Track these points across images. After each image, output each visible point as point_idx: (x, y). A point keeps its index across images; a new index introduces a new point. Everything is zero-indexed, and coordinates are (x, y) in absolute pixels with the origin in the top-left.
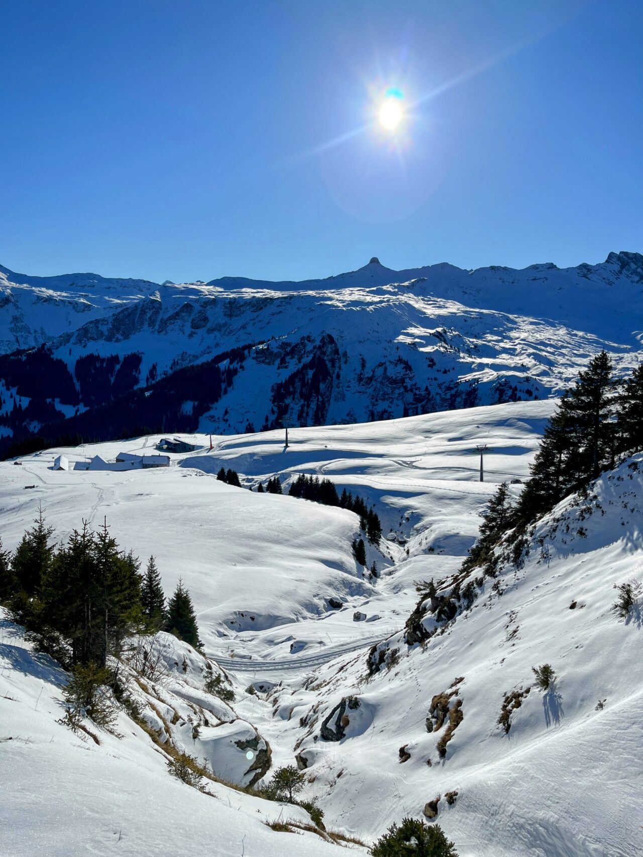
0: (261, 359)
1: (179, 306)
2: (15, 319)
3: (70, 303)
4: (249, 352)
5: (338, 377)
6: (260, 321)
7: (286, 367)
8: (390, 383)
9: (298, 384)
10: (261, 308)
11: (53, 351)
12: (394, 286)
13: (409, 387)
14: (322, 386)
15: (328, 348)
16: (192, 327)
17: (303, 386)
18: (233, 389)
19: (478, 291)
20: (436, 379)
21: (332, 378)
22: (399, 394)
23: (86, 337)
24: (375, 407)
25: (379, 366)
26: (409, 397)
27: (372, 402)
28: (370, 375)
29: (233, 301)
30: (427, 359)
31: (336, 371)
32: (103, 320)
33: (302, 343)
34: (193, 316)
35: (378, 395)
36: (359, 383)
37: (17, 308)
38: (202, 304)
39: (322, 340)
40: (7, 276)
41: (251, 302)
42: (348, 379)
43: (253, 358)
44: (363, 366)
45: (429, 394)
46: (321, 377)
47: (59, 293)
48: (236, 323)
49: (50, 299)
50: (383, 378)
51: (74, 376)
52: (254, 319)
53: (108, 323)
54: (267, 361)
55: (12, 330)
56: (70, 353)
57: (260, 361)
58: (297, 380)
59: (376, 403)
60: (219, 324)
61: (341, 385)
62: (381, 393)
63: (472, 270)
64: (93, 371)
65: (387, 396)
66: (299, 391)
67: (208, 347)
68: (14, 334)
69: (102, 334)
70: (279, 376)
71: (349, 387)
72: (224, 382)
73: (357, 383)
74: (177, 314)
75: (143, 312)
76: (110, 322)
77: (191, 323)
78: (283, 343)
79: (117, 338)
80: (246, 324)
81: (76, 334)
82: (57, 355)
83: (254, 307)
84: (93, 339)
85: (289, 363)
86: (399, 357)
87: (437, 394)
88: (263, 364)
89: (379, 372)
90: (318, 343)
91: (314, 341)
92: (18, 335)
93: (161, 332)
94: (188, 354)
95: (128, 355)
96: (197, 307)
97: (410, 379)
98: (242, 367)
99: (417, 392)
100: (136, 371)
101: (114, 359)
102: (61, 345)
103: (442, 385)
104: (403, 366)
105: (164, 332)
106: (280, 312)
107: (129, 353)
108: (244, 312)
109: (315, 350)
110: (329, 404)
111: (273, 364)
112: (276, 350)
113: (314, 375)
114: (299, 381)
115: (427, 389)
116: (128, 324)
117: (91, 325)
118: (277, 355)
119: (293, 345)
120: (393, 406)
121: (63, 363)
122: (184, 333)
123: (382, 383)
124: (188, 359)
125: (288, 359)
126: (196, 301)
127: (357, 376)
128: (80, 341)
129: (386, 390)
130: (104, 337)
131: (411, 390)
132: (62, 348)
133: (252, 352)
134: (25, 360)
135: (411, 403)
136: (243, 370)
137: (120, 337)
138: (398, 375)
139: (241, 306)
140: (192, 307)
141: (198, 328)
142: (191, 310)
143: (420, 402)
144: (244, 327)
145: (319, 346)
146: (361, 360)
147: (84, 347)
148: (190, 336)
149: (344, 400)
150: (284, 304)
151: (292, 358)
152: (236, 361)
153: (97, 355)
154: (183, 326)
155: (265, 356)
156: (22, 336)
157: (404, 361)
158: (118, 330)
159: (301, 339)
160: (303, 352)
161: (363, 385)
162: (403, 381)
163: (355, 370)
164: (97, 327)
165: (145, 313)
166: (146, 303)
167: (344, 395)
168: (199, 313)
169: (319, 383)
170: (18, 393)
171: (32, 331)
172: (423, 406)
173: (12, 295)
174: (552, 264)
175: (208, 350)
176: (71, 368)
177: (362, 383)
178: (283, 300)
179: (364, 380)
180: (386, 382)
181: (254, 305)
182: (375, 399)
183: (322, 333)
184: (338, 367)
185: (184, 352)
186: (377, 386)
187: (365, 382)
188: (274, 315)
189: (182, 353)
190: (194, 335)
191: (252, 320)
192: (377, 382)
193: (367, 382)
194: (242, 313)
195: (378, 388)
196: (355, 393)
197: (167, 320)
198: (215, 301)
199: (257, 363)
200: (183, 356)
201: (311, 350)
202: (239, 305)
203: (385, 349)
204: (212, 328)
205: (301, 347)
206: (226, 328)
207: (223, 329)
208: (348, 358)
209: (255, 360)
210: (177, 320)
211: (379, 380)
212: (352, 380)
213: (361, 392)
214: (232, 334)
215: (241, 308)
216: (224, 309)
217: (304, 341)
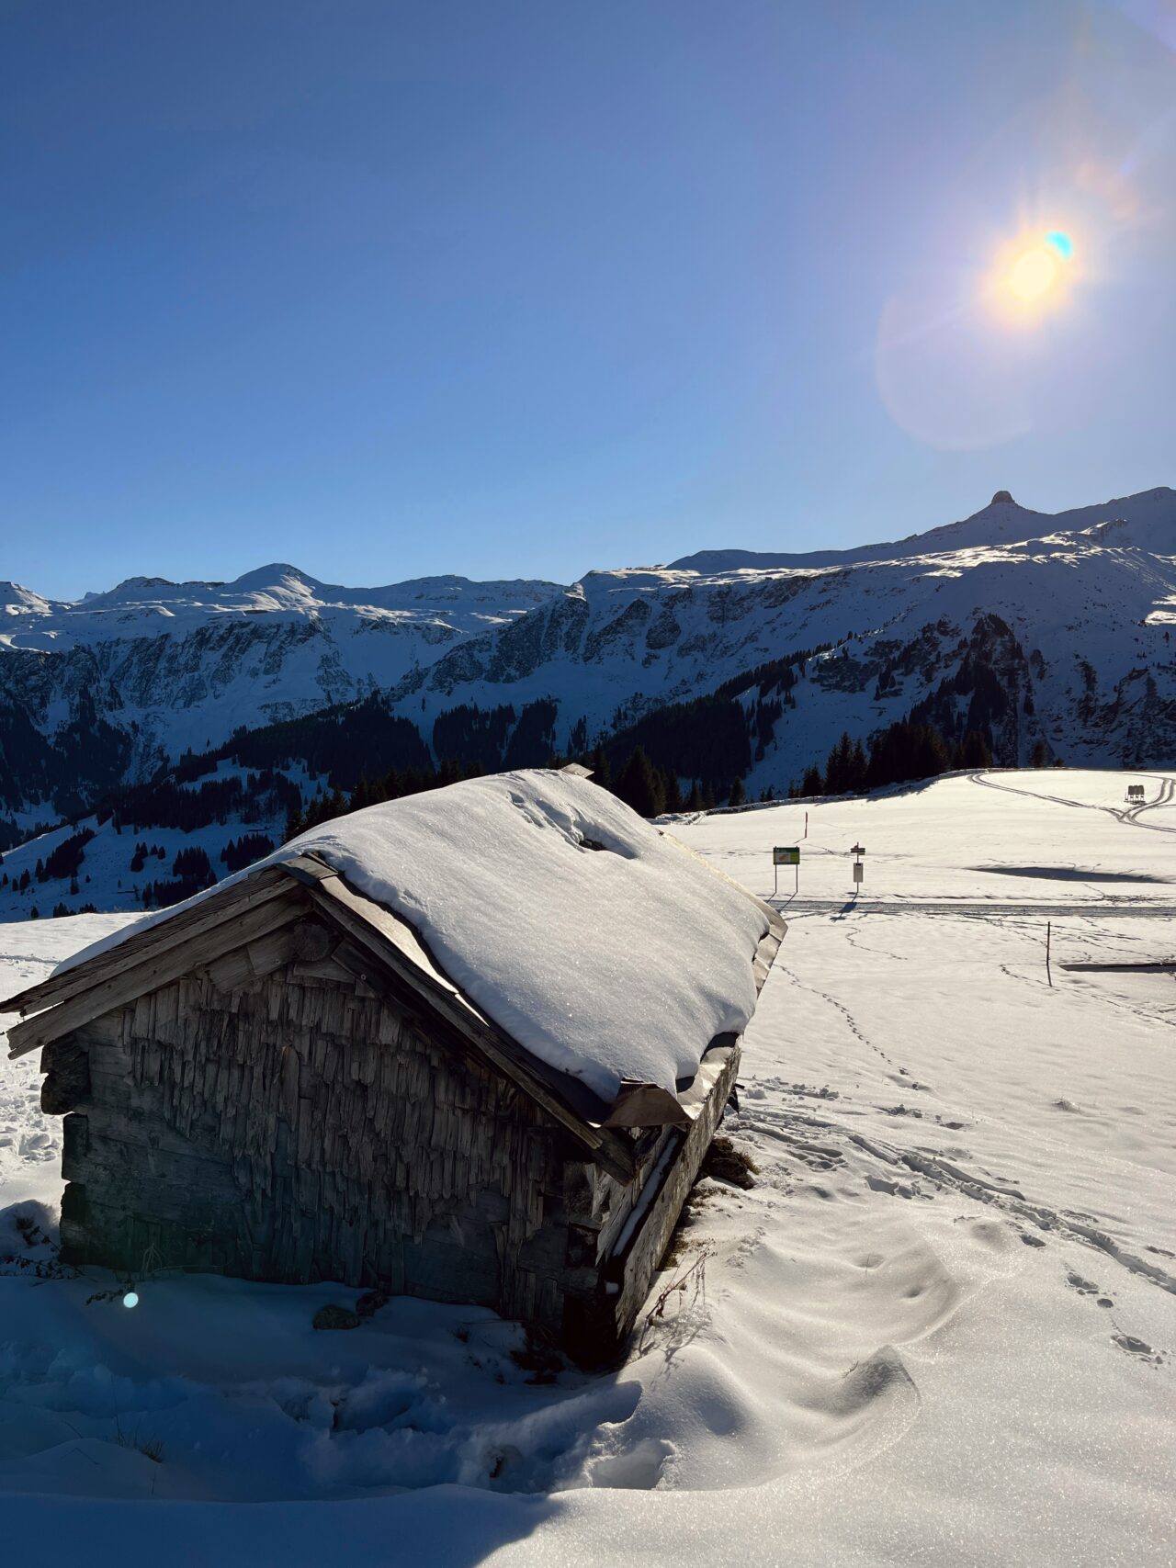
0: (832, 681)
1: (622, 606)
2: (326, 661)
3: (417, 628)
4: (802, 669)
5: (1029, 707)
6: (786, 625)
7: (896, 694)
10: (786, 599)
11: (393, 704)
12: (1066, 536)
14: (996, 730)
15: (993, 644)
16: (650, 646)
18: (776, 749)
21: (1014, 710)
23: (451, 676)
25: (1131, 677)
28: (1111, 699)
29: (725, 590)
31: (1022, 694)
32: (482, 642)
33: (928, 640)
34: (649, 624)
35: (1140, 745)
36: (1085, 721)
37: (329, 640)
38: (666, 601)
39: (979, 629)
40: (311, 591)
41: (762, 590)
42: (1055, 712)
43: (813, 680)
44: (1090, 680)
46: (989, 711)
47: (397, 613)
48: (737, 631)
49: (383, 624)
50: (1149, 706)
51: (431, 748)
52: (772, 621)
53: (491, 647)
54: (847, 684)
55: (320, 680)
56: (423, 708)
57: (830, 685)
58: (931, 719)
60: (702, 636)
61: (1039, 727)
62: (1149, 740)
64: (467, 739)
65: (1165, 749)
67: (684, 682)
68: (324, 687)
69: (478, 668)
70: (880, 714)
71: (1058, 730)
72: (754, 734)
73: (1080, 721)
74: (619, 622)
75: (555, 621)
76: (493, 645)
77: (647, 637)
78: (877, 643)
79: (509, 675)
80: (758, 631)
81: (434, 670)
82: (400, 710)
83: (770, 596)
84: (467, 679)
85: (901, 683)
88: (837, 692)
89: (1135, 691)
90: (968, 634)
91: (956, 632)
92: (329, 688)
93: (590, 658)
94: (645, 696)
95: (531, 705)
96: (656, 607)
98: (790, 701)
100: (547, 737)
101: (505, 714)
102: (406, 692)
105: (595, 659)
106: (828, 602)
107: (533, 701)
108: (749, 609)
109: (965, 652)
111: (862, 690)
112: (865, 660)
113: (972, 706)
114: (938, 722)
116: (528, 647)
117: (460, 653)
118: (867, 671)
119: (906, 644)
121: (411, 725)
122: (633, 659)
123: (1146, 717)
124: (646, 706)
125: (897, 675)
126: (655, 595)
127: (1075, 705)
128: (441, 684)
129: (1160, 732)
130: (483, 676)
132: (409, 697)
133: (808, 669)
134: (343, 722)
136: (793, 707)
137: (513, 672)
139: (742, 599)
140: (647, 607)
141: (661, 646)
142: (645, 613)
144: (752, 638)
145: (973, 641)
146: (1080, 669)
147: (449, 694)
148: (646, 662)
150: (833, 585)
151: (908, 672)
152: (775, 688)
153: (473, 707)
154: (632, 645)
155: (842, 674)
156: (337, 690)
158: (509, 659)
159: (924, 631)
160: (933, 658)
161: (1096, 725)
163: (1068, 692)
164: (471, 656)
165: (559, 624)
166: (559, 605)
168: (661, 617)
169: (988, 723)
170: (330, 784)
171: (354, 681)
173: (320, 620)
175: (684, 688)
176: (426, 734)
177: (1093, 719)
178: (830, 579)
179: (1098, 712)
180: (1158, 714)
181: (771, 595)
182: (1133, 756)
183: (974, 614)
184: (1024, 686)
185: (636, 694)
186: (1132, 724)
187: (1100, 718)
188: (814, 608)
189: (634, 695)
190: (654, 661)
191: (768, 623)
192: (1131, 715)
193: (1104, 718)
194: (747, 612)
195: (1137, 729)
196: (1076, 744)
197: (600, 635)
198: (691, 593)
199: (823, 691)
200: (634, 701)
201: (954, 652)
202: (738, 597)
203: (1137, 640)
204: (688, 645)
205: (926, 647)
206: (716, 642)
207: (710, 646)
208: (1045, 667)
209: (819, 684)
210: (619, 635)
211: (1136, 710)
212: (1064, 715)
213: (1092, 743)
214: (729, 654)
215: (745, 603)
216: (709, 607)
217: (932, 634)
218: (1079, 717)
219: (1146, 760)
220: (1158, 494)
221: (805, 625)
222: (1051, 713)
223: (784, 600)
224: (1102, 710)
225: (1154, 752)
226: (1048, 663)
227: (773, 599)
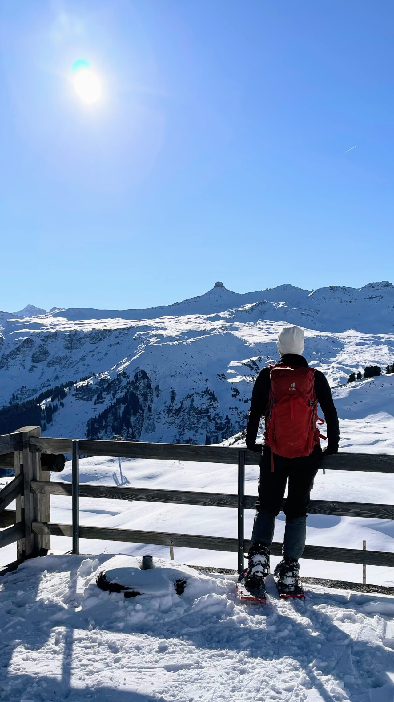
0: (80, 396)
1: (20, 341)
4: (70, 389)
5: (149, 409)
6: (99, 353)
7: (102, 403)
8: (196, 414)
9: (111, 418)
10: (101, 340)
12: (232, 312)
13: (212, 417)
14: (133, 419)
15: (140, 383)
16: (34, 361)
17: (115, 420)
18: (52, 425)
19: (317, 311)
20: (236, 408)
21: (143, 410)
22: (204, 423)
24: (181, 436)
25: (187, 398)
26: (212, 426)
27: (179, 432)
28: (178, 407)
29: (74, 333)
30: (232, 389)
31: (148, 404)
33: (118, 379)
34: (34, 350)
35: (185, 425)
36: (169, 415)
38: (44, 338)
39: (136, 376)
41: (90, 335)
42: (159, 411)
43: (73, 395)
44: (173, 398)
45: (229, 423)
46: (132, 411)
48: (76, 355)
50: (190, 410)
52: (93, 351)
54: (86, 397)
57: (79, 398)
58: (110, 415)
59: (183, 432)
60: (60, 357)
61: (152, 417)
62: (188, 423)
63: (313, 290)
65: (193, 426)
66: (111, 425)
67: (48, 380)
70: (94, 411)
71: (159, 418)
72: (44, 419)
73: (167, 415)
74: (18, 349)
77: (32, 357)
78: (102, 380)
80: (85, 356)
83: (93, 339)
85: (105, 398)
86: (207, 388)
87: (237, 422)
88: (82, 401)
89: (187, 403)
90: (131, 379)
91: (128, 377)
93: (3, 367)
94: (27, 388)
96: (38, 341)
97: (215, 408)
98: (62, 404)
99: (219, 421)
103: (241, 413)
104: (208, 396)
105: (5, 368)
106: (118, 343)
108: (84, 344)
109: (128, 386)
110: (140, 436)
111: (91, 400)
112: (94, 387)
113: (126, 409)
114: (112, 416)
115: (227, 418)
118: (94, 391)
119: (110, 381)
120: (197, 434)
122: (24, 368)
123: (188, 414)
124: (28, 393)
125: (104, 395)
126: (38, 335)
127: (166, 408)
129: (192, 420)
131: (214, 419)
133: (73, 389)
135: (213, 431)
136: (63, 407)
138: (203, 405)
139: (81, 338)
140: (33, 341)
141: (39, 362)
142: (32, 345)
143: (221, 431)
144: (83, 359)
145: (133, 381)
146: (171, 393)
148: (31, 370)
149: (154, 431)
150: (122, 335)
151: (108, 393)
152: (57, 399)
154: (24, 361)
155: (84, 393)
157: (211, 392)
159: (118, 376)
160: (118, 388)
161: (172, 416)
162: (207, 411)
163: (165, 403)
167: (155, 426)
168: (39, 347)
169: (131, 416)
172: (223, 434)
174: (388, 282)
175: (48, 383)
177: (171, 414)
178: (121, 331)
179: (173, 412)
180: (193, 412)
181: (94, 337)
182: (182, 429)
183: (136, 369)
184: (150, 400)
185: (23, 387)
186: (184, 416)
187: (174, 413)
188: (112, 346)
189: (22, 387)
190: (34, 369)
191: (91, 352)
192: (184, 413)
193: (175, 413)
194: (82, 345)
195: (185, 418)
196: (165, 424)
197: (8, 356)
198: (56, 335)
199: (76, 400)
200: (22, 391)
201: (125, 386)
202: (79, 338)
203: (195, 381)
204: (52, 362)
205: (117, 383)
206: (67, 360)
207: (63, 362)
208: (160, 392)
209: (75, 397)
210: (18, 355)
211: (186, 411)
212: (162, 412)
213: (170, 423)
214: (72, 366)
215: (82, 341)
216: (64, 342)
217: (120, 377)
218: (167, 413)
219: (186, 430)
220: (285, 287)
221: (107, 354)
222: (158, 411)
223: (99, 341)
224: (174, 411)
225: (189, 427)
226: (161, 391)
227: (95, 340)
